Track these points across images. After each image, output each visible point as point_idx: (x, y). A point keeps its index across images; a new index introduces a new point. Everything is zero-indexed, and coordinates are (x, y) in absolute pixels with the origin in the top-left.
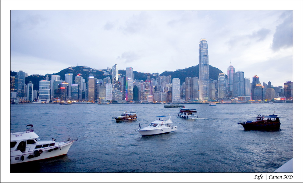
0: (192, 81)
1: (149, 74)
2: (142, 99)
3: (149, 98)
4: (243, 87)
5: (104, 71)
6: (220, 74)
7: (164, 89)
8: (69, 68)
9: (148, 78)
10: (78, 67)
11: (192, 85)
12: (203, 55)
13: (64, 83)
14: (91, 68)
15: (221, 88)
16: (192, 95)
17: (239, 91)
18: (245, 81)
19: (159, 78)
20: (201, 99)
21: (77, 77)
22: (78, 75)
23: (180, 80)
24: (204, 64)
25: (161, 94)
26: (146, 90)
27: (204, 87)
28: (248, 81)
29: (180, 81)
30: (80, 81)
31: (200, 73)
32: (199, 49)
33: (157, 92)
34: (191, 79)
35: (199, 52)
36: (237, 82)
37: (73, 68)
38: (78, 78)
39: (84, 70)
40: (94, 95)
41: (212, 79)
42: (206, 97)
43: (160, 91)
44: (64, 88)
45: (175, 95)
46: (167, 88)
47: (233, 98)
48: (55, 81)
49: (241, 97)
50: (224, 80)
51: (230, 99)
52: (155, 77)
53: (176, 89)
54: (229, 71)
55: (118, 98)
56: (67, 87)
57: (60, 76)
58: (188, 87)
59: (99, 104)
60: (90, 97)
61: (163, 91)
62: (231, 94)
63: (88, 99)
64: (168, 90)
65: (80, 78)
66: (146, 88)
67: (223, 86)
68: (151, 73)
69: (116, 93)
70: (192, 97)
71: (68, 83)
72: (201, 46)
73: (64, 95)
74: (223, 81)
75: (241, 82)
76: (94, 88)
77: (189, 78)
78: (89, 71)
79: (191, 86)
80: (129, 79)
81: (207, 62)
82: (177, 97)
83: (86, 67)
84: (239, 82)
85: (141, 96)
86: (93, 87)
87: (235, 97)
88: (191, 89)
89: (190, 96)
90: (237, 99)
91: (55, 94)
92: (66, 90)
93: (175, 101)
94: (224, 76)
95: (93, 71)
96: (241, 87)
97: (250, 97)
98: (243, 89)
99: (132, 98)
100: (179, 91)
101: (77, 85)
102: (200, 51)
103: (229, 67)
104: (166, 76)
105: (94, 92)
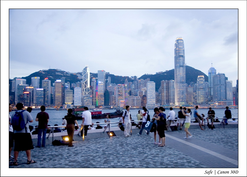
0: (168, 85)
1: (128, 77)
2: (113, 104)
3: (121, 103)
4: (224, 91)
5: (79, 74)
6: (199, 77)
7: (139, 93)
8: (41, 71)
9: (126, 82)
10: (50, 70)
11: (168, 88)
12: (179, 55)
13: (28, 87)
14: (65, 72)
15: (199, 92)
16: (168, 100)
17: (219, 95)
18: (226, 84)
19: (137, 82)
20: (177, 104)
21: (44, 80)
22: (46, 79)
23: (155, 83)
24: (180, 66)
25: (135, 99)
26: (119, 95)
27: (180, 91)
28: (230, 83)
29: (155, 85)
30: (48, 85)
31: (175, 75)
32: (175, 49)
33: (131, 96)
34: (167, 82)
35: (175, 53)
36: (217, 85)
37: (45, 71)
38: (45, 82)
39: (57, 73)
40: (61, 100)
41: (193, 83)
42: (182, 101)
43: (134, 96)
44: (28, 93)
45: (149, 100)
46: (142, 92)
47: (213, 102)
48: (19, 85)
49: (222, 101)
50: (204, 83)
51: (209, 104)
52: (132, 81)
53: (151, 93)
54: (210, 73)
55: (88, 103)
56: (31, 92)
57: (25, 80)
58: (164, 91)
59: (57, 110)
60: (57, 102)
61: (137, 95)
62: (212, 98)
63: (55, 104)
64: (143, 94)
65: (48, 82)
66: (119, 92)
67: (202, 90)
68: (130, 77)
69: (85, 98)
70: (169, 102)
71: (33, 87)
72: (176, 45)
73: (28, 100)
74: (202, 84)
75: (221, 85)
76: (61, 93)
77: (165, 81)
78: (62, 75)
79: (167, 90)
80: (99, 82)
81: (184, 63)
82: (152, 102)
83: (59, 70)
84: (219, 85)
85: (112, 100)
86: (61, 91)
87: (215, 101)
88: (168, 93)
89: (167, 101)
90: (217, 104)
91: (19, 99)
92: (30, 95)
93: (149, 106)
94: (203, 79)
95: (67, 75)
96: (222, 91)
97: (232, 102)
98: (224, 93)
99: (103, 103)
100: (154, 96)
101: (43, 89)
102: (176, 50)
103: (210, 69)
104: (144, 79)
105: (61, 97)
